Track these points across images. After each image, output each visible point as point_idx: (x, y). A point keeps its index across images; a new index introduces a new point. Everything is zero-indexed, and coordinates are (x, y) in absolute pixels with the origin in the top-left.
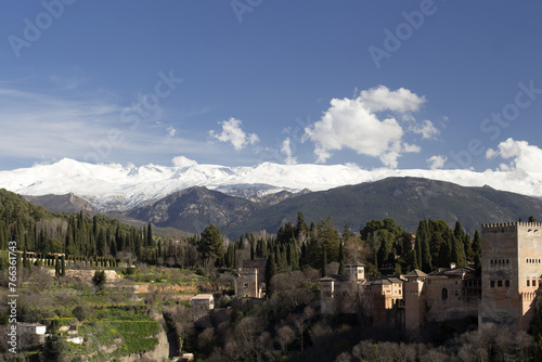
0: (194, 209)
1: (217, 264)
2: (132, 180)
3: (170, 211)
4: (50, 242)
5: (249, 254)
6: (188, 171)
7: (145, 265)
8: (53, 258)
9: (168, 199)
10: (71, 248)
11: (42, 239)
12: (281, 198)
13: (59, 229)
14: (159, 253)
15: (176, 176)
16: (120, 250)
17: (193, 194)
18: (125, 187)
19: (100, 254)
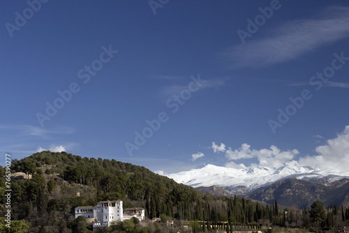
0: (289, 192)
2: (250, 176)
3: (275, 193)
4: (219, 215)
5: (341, 218)
7: (278, 227)
8: (222, 224)
10: (232, 218)
11: (213, 213)
13: (223, 206)
15: (277, 172)
18: (246, 180)
19: (250, 221)
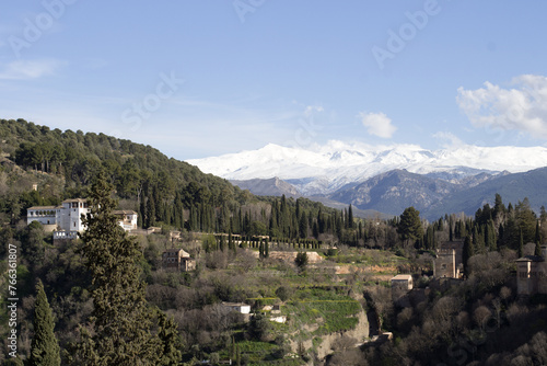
0: (395, 192)
1: (417, 245)
2: (334, 164)
3: (372, 193)
4: (254, 225)
5: (448, 235)
6: (389, 155)
7: (346, 247)
8: (257, 240)
9: (370, 181)
10: (274, 230)
11: (247, 222)
12: (481, 181)
13: (263, 212)
14: (360, 235)
15: (378, 160)
16: (322, 232)
17: (393, 177)
18: (328, 171)
19: (303, 236)
